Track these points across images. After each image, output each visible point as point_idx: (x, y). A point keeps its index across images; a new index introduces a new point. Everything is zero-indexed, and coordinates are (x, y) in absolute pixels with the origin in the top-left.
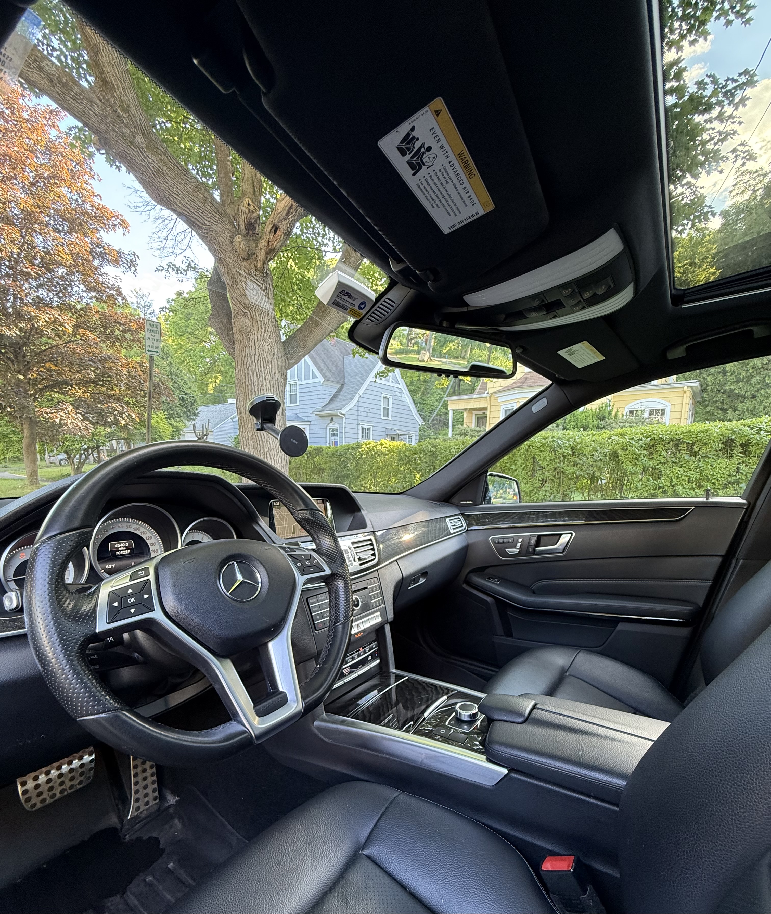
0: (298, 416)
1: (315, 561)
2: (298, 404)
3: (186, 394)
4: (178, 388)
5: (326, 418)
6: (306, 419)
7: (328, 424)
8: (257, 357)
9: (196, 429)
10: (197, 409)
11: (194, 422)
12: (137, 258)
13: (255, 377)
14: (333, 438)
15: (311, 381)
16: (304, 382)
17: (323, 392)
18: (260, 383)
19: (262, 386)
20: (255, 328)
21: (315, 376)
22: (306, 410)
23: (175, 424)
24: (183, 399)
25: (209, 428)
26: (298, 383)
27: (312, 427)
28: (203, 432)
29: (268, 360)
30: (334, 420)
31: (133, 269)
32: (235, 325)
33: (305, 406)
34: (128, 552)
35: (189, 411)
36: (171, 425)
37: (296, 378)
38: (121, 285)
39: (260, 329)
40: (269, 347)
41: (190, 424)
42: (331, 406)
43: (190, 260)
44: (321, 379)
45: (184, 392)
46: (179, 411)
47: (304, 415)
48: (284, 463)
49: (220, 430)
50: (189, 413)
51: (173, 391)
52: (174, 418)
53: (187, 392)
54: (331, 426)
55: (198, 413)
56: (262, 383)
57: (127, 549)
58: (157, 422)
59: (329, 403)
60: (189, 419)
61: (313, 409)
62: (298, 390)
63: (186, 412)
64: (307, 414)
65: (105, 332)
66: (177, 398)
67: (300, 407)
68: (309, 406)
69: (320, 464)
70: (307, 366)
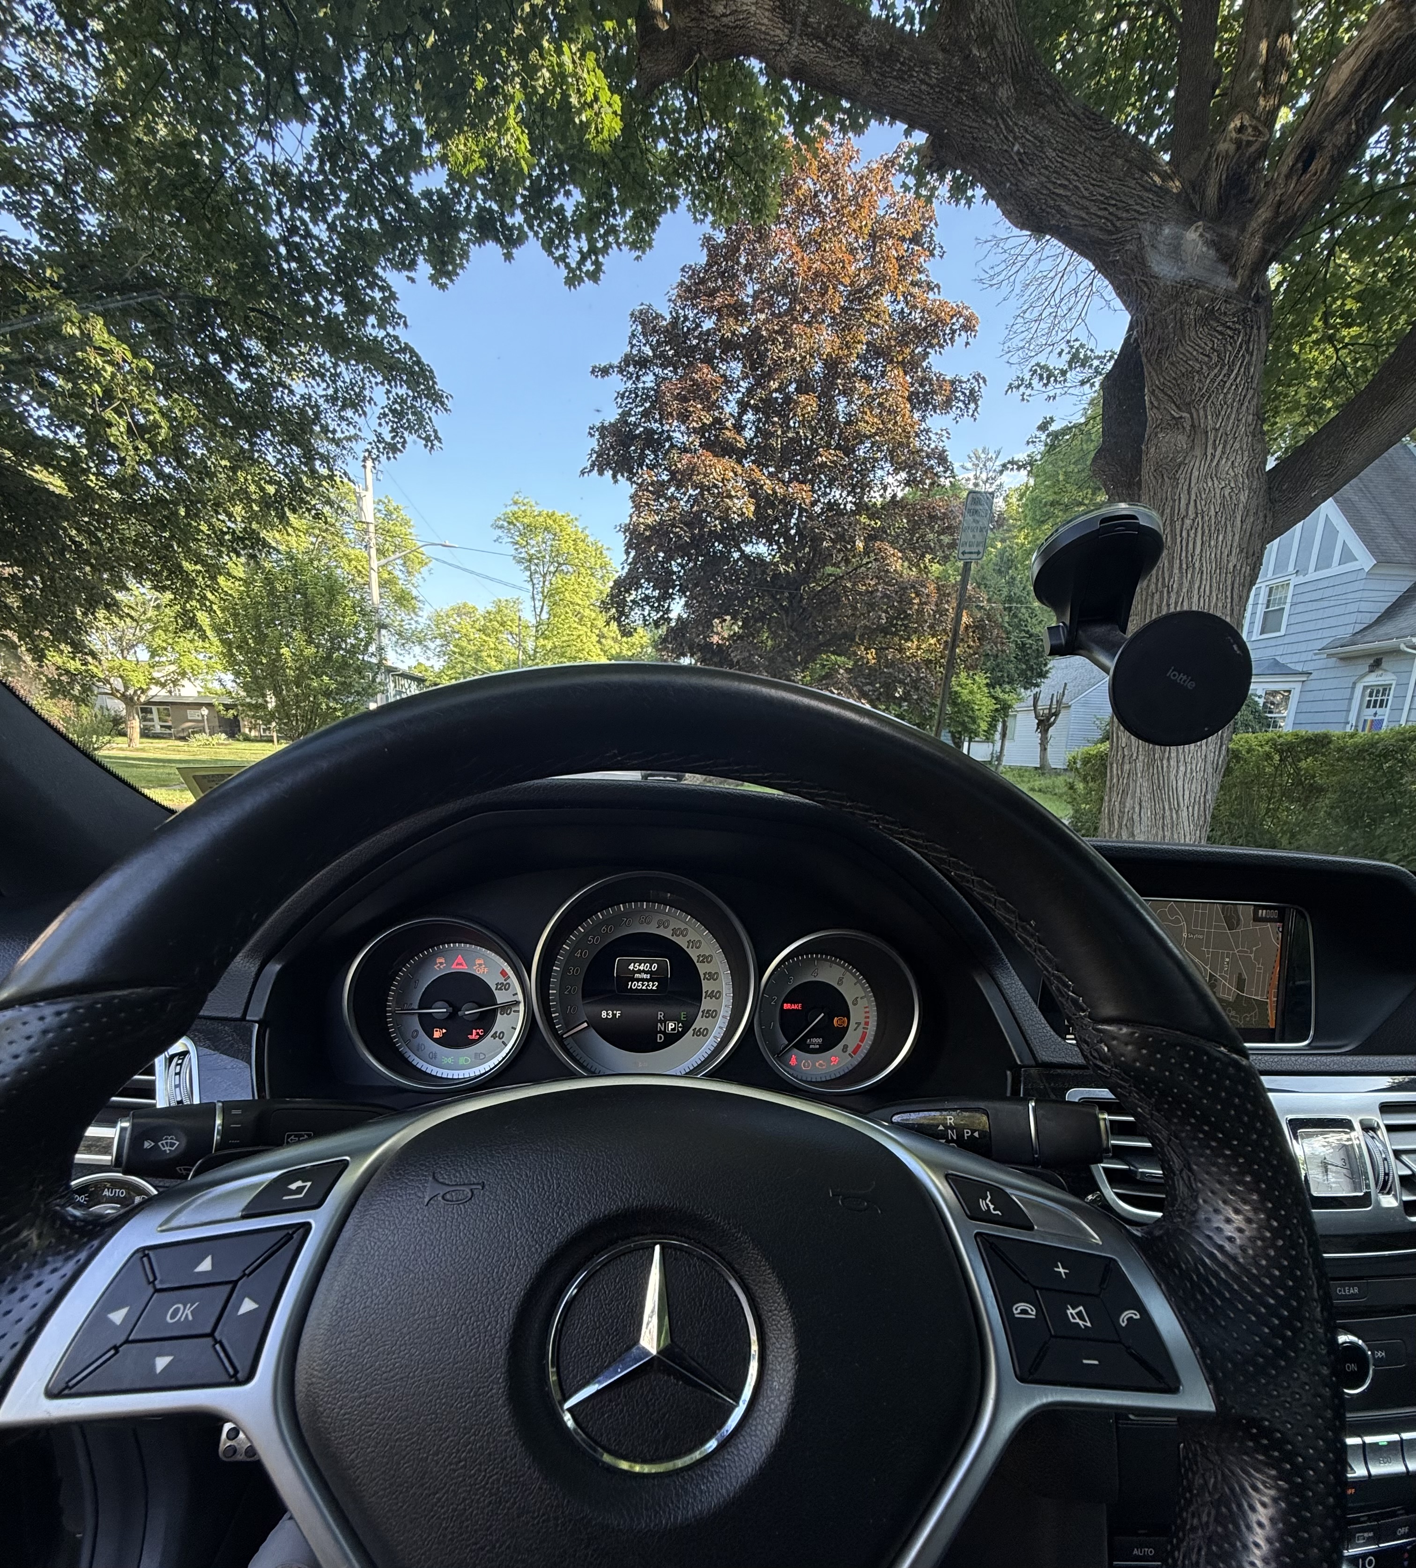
0: (1277, 663)
1: (1127, 1315)
2: (1282, 632)
3: (1031, 636)
4: (1018, 626)
5: (1360, 661)
6: (1299, 668)
7: (1363, 676)
8: (1188, 522)
9: (1039, 703)
10: (1046, 665)
11: (1037, 689)
12: (982, 385)
13: (1176, 571)
14: (1372, 711)
15: (1335, 569)
16: (1312, 575)
17: (1366, 594)
18: (1186, 585)
19: (1190, 590)
20: (1198, 452)
21: (1347, 556)
22: (1303, 647)
23: (1001, 696)
24: (1024, 644)
25: (1064, 701)
26: (1294, 580)
27: (1311, 685)
28: (1050, 709)
29: (1217, 523)
30: (1384, 665)
31: (972, 406)
32: (1151, 453)
33: (1302, 637)
34: (653, 986)
35: (1031, 669)
36: (996, 698)
37: (1291, 569)
38: (947, 444)
39: (1210, 450)
40: (1227, 491)
41: (1028, 694)
42: (1382, 630)
43: (1077, 344)
44: (1365, 560)
45: (1027, 632)
46: (1012, 671)
47: (1295, 658)
48: (1210, 770)
49: (1085, 704)
50: (1029, 673)
51: (1008, 633)
52: (1001, 685)
53: (1033, 631)
54: (1373, 679)
55: (1047, 672)
56: (1192, 583)
57: (652, 980)
58: (971, 692)
59: (1379, 621)
60: (1028, 684)
61: (1325, 643)
62: (1289, 600)
63: (1026, 670)
64: (1304, 657)
65: (912, 539)
66: (1013, 645)
67: (1287, 640)
68: (1314, 635)
69: (1314, 777)
70: (1330, 531)
